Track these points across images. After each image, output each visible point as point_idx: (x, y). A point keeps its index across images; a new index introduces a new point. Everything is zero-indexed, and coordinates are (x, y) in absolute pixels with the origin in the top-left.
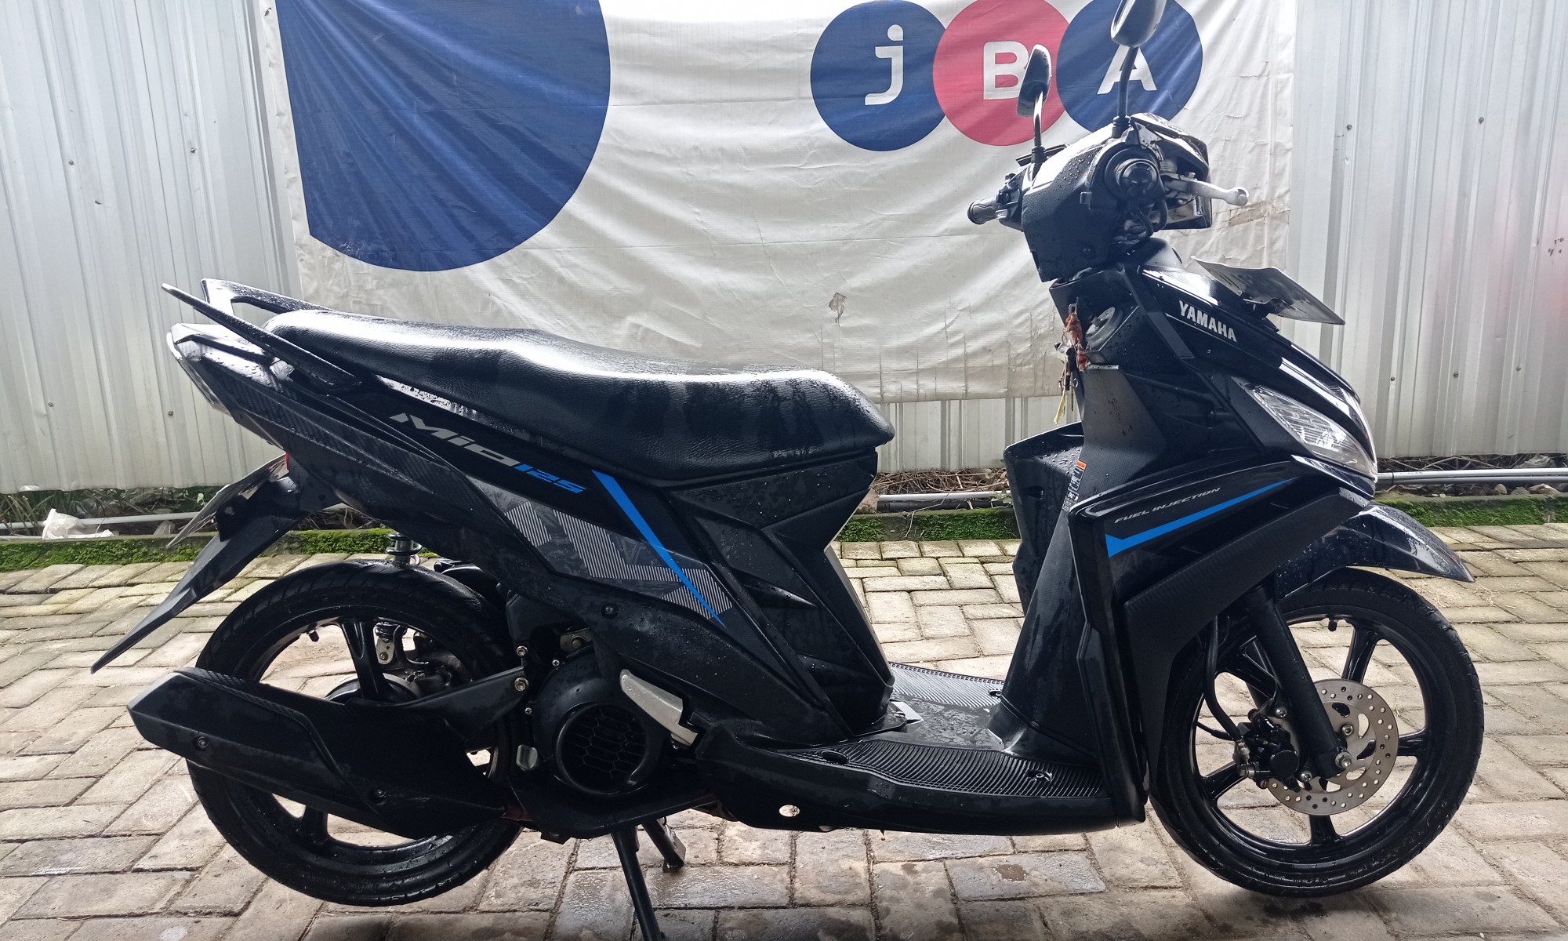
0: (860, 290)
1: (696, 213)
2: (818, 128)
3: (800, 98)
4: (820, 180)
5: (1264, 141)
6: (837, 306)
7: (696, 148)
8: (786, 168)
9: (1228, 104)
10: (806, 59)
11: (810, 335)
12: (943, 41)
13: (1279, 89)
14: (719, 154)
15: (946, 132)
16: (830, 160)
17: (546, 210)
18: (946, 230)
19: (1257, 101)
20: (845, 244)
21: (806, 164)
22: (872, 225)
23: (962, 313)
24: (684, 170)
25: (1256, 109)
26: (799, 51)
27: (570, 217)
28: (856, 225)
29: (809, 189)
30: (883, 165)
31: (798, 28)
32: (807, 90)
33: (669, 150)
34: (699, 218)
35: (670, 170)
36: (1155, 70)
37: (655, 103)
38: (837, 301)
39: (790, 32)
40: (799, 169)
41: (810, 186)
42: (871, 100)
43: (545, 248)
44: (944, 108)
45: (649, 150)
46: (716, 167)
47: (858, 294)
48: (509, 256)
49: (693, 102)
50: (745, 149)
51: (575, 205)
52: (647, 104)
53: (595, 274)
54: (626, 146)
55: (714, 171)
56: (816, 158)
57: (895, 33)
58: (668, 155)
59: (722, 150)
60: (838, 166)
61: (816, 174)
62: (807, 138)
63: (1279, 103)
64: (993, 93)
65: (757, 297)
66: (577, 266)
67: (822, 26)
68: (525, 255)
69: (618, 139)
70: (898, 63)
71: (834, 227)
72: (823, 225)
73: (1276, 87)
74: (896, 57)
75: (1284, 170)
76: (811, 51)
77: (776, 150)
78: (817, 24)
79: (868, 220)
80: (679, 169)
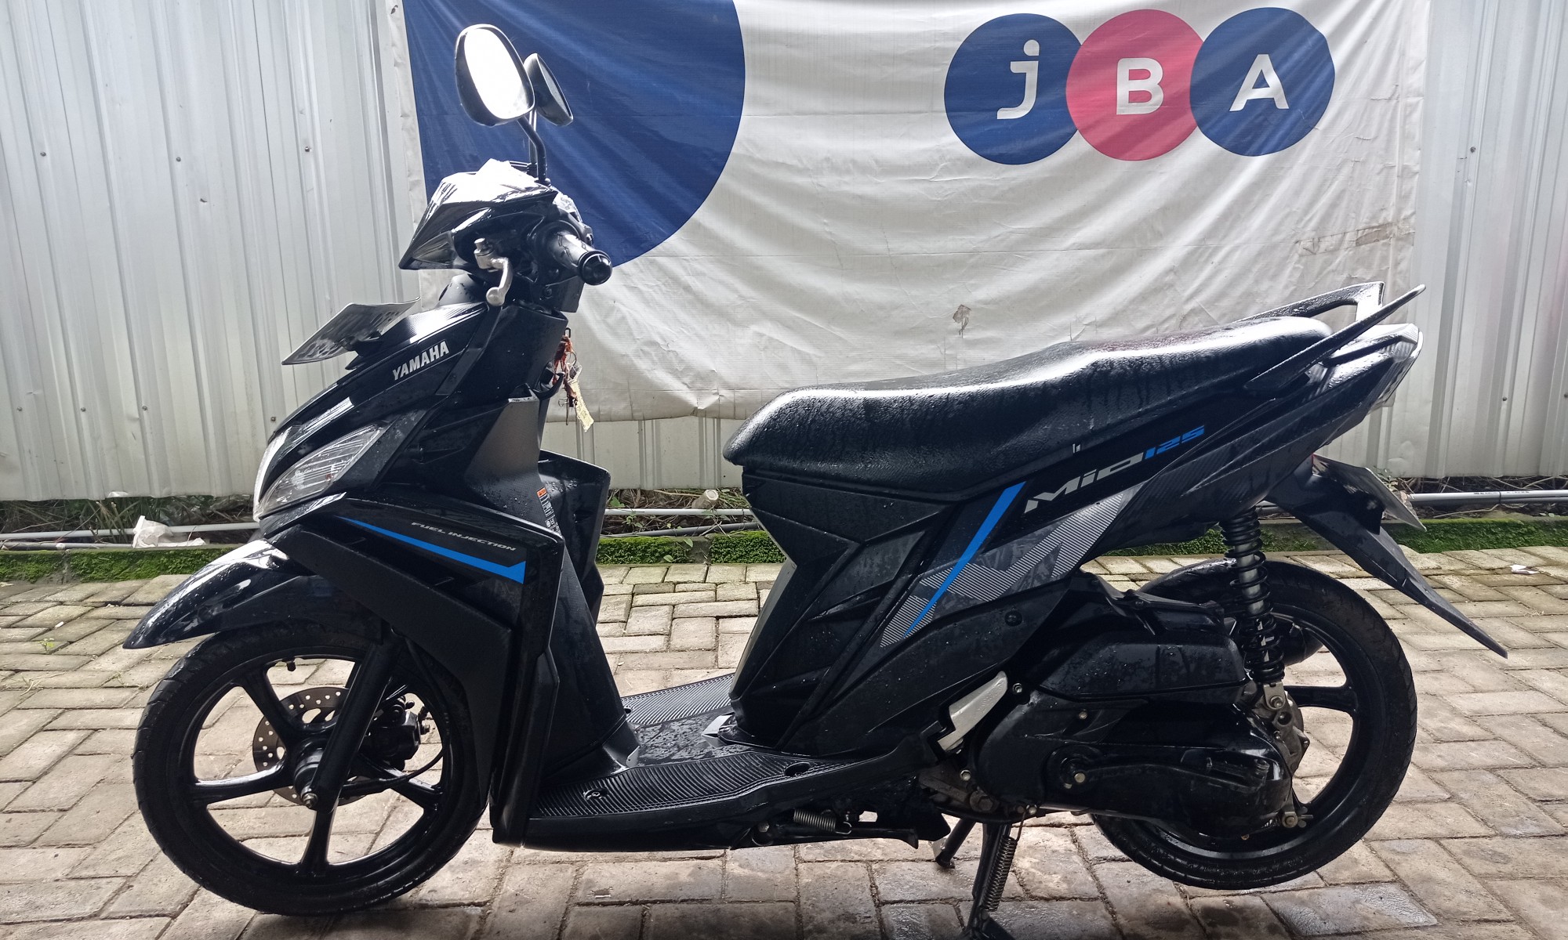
0: (986, 303)
1: (825, 224)
2: (950, 141)
3: (932, 112)
4: (949, 192)
5: (1391, 163)
6: (962, 318)
7: (827, 159)
8: (916, 180)
9: (1359, 125)
10: (941, 73)
11: (933, 347)
12: (1078, 56)
13: (1408, 112)
14: (851, 165)
15: (1077, 146)
16: (960, 172)
17: (677, 219)
18: (1074, 244)
19: (1386, 124)
20: (971, 256)
21: (937, 177)
22: (999, 238)
23: (1088, 327)
24: (815, 181)
25: (1384, 132)
26: (934, 65)
27: (699, 225)
28: (983, 237)
29: (939, 201)
30: (1014, 179)
31: (935, 41)
32: (941, 105)
33: (800, 161)
34: (827, 229)
35: (801, 180)
36: (1288, 89)
37: (788, 114)
38: (962, 313)
39: (927, 45)
40: (929, 181)
41: (939, 199)
42: (1004, 114)
43: (673, 255)
44: (1077, 125)
45: (781, 160)
46: (847, 178)
47: (983, 306)
48: (636, 264)
49: (826, 114)
50: (877, 162)
51: (703, 215)
52: (780, 114)
53: (721, 282)
54: (758, 156)
55: (846, 183)
56: (947, 170)
57: (1032, 48)
58: (800, 166)
59: (854, 162)
60: (969, 179)
61: (947, 186)
62: (938, 151)
63: (1407, 127)
64: (1125, 108)
65: (881, 307)
66: (704, 274)
67: (959, 40)
68: (652, 262)
69: (750, 149)
70: (1032, 79)
71: (961, 240)
72: (951, 237)
73: (1405, 110)
74: (1029, 71)
75: (1410, 193)
76: (947, 64)
77: (907, 163)
78: (955, 38)
79: (995, 233)
80: (809, 180)
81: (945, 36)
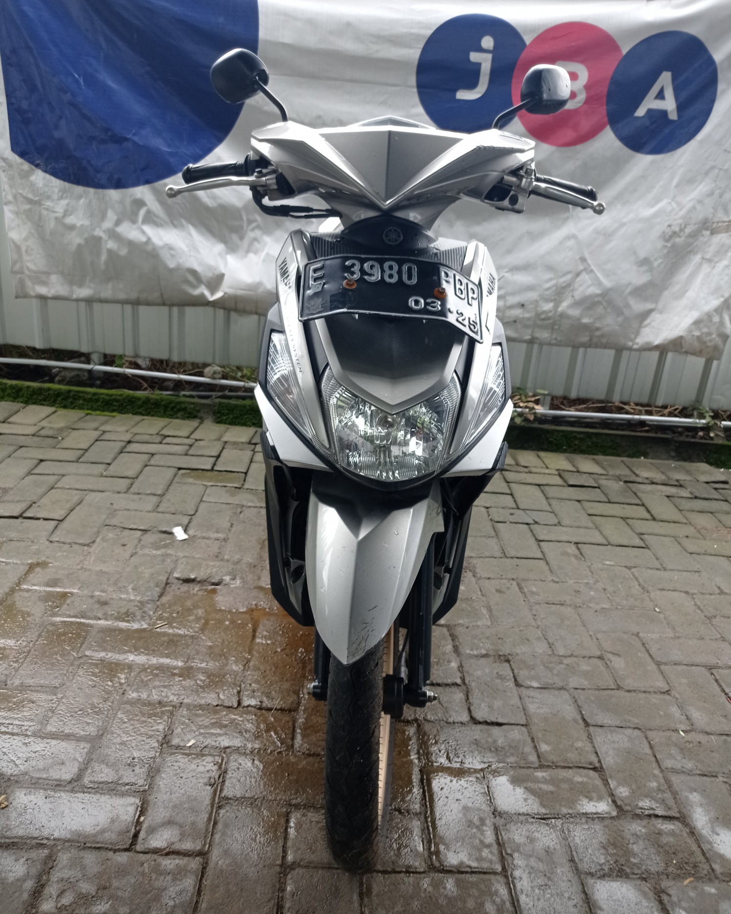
3: (406, 86)
10: (414, 54)
12: (523, 54)
14: (338, 124)
15: (515, 129)
26: (410, 47)
27: (219, 159)
31: (412, 28)
32: (413, 80)
33: (299, 116)
39: (405, 30)
42: (461, 95)
49: (321, 78)
54: (266, 108)
59: (340, 121)
67: (431, 29)
70: (486, 68)
74: (485, 63)
76: (419, 48)
78: (427, 27)
81: (419, 24)
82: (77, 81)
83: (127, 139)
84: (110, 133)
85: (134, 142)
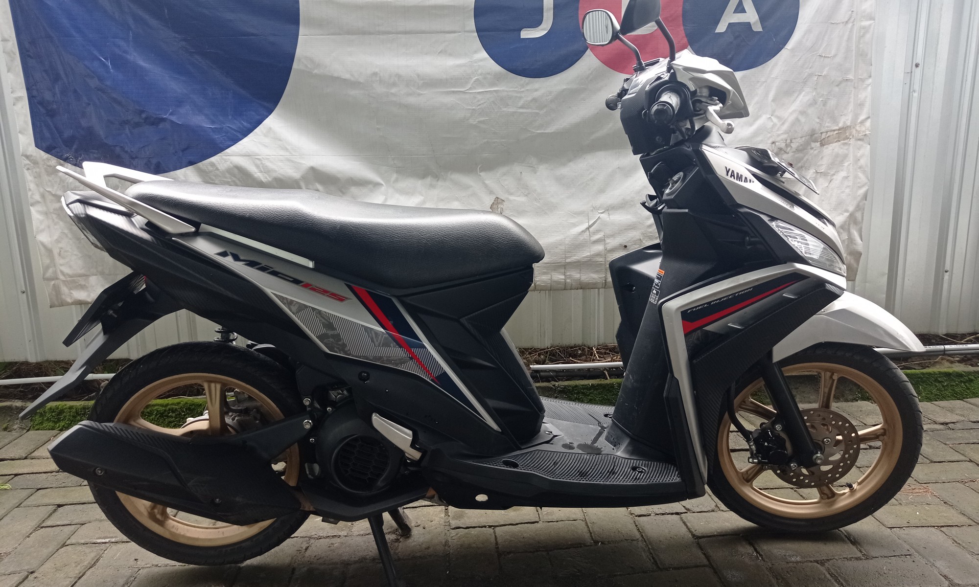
1: (377, 130)
2: (481, 58)
3: (465, 31)
4: (482, 102)
5: (848, 77)
6: (497, 209)
7: (375, 74)
8: (453, 92)
9: (821, 45)
13: (862, 34)
14: (395, 78)
15: (589, 62)
16: (493, 84)
19: (844, 44)
21: (470, 89)
25: (843, 50)
27: (270, 130)
30: (536, 90)
32: (471, 24)
33: (353, 76)
34: (380, 134)
35: (353, 92)
37: (340, 34)
38: (498, 204)
40: (464, 92)
41: (474, 108)
42: (526, 34)
43: (246, 155)
44: (588, 42)
47: (514, 199)
48: (212, 162)
49: (373, 34)
50: (418, 76)
51: (272, 123)
52: (334, 34)
54: (316, 71)
55: (392, 94)
56: (478, 83)
58: (352, 80)
59: (399, 76)
60: (498, 90)
61: (479, 97)
62: (471, 66)
63: (862, 46)
66: (274, 171)
69: (309, 66)
70: (548, 4)
73: (860, 31)
75: (865, 101)
77: (445, 77)
79: (522, 137)
80: (362, 92)
82: (104, 65)
83: (163, 120)
84: (144, 116)
85: (172, 122)
